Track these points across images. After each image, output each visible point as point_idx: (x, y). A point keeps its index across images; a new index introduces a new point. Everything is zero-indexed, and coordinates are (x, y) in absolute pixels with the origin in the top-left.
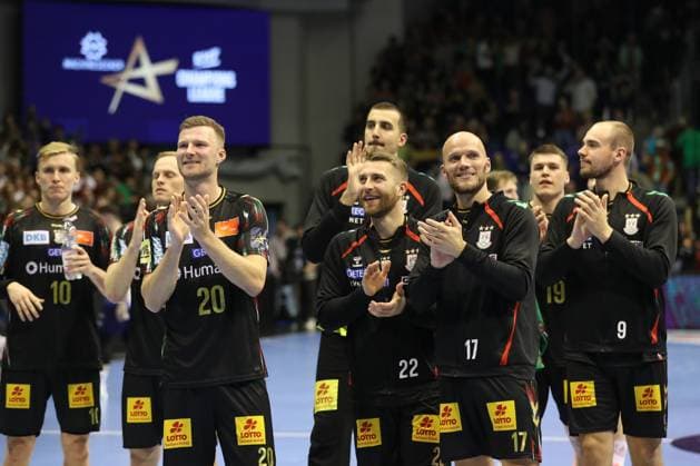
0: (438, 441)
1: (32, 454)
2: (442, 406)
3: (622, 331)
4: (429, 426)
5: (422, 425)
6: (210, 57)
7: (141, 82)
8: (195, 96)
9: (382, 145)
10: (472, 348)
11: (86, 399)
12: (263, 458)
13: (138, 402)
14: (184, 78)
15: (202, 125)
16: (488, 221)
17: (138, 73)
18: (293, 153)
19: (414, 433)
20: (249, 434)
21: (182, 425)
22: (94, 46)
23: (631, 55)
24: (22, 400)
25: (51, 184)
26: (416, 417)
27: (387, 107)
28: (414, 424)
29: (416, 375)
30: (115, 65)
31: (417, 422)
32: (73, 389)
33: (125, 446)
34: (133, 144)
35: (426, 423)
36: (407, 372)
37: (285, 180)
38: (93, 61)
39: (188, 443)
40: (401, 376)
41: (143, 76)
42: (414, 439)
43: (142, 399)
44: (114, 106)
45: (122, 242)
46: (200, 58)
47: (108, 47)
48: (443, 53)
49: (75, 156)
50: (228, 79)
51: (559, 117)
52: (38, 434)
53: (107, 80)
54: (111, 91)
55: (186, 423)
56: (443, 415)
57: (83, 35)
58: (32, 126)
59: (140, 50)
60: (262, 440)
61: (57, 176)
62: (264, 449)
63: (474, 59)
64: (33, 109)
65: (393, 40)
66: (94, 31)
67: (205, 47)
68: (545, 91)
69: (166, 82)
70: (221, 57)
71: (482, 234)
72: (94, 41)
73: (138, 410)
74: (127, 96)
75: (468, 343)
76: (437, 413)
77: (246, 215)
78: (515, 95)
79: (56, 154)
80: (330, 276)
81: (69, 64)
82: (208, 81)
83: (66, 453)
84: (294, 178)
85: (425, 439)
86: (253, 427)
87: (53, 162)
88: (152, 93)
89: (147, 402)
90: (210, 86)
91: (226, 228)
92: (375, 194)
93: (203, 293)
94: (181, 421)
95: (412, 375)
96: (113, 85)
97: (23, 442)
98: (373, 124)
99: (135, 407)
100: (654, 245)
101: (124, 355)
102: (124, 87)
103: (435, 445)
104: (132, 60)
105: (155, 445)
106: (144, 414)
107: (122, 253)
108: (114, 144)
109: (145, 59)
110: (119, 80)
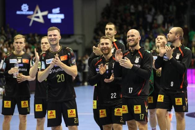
0: (122, 115)
1: (11, 120)
2: (123, 106)
3: (172, 84)
4: (119, 111)
5: (117, 111)
6: (57, 10)
7: (38, 17)
8: (53, 21)
9: (110, 34)
10: (131, 90)
11: (26, 105)
12: (75, 121)
13: (38, 106)
14: (50, 16)
15: (55, 29)
16: (139, 55)
17: (37, 15)
18: (80, 36)
19: (115, 113)
20: (71, 114)
21: (53, 112)
22: (25, 8)
23: (173, 8)
24: (9, 105)
25: (17, 47)
26: (116, 109)
27: (111, 24)
28: (115, 111)
29: (116, 97)
30: (31, 13)
31: (116, 110)
32: (22, 102)
33: (35, 118)
34: (36, 35)
35: (118, 110)
36: (113, 97)
37: (78, 44)
38: (25, 12)
39: (55, 117)
40: (112, 98)
41: (39, 16)
42: (115, 115)
43: (40, 105)
44: (31, 24)
45: (33, 62)
46: (54, 11)
47: (29, 8)
48: (121, 8)
49: (24, 39)
50: (62, 16)
51: (153, 25)
52: (12, 115)
53: (29, 17)
54: (30, 20)
55: (54, 112)
56: (123, 108)
57: (22, 5)
58: (8, 30)
59: (38, 9)
60: (75, 116)
61: (19, 44)
62: (75, 118)
63: (129, 10)
64: (8, 25)
65: (107, 5)
66: (25, 4)
67: (55, 7)
68: (150, 18)
69: (45, 17)
70: (60, 10)
71: (137, 59)
72: (25, 6)
73: (38, 108)
74: (34, 21)
75: (130, 89)
76: (121, 108)
77: (69, 54)
78: (141, 20)
79: (19, 38)
80: (92, 71)
81: (18, 13)
82: (56, 17)
83: (21, 120)
84: (80, 43)
85: (118, 115)
86: (73, 112)
87: (18, 40)
88: (41, 20)
89: (41, 105)
90: (57, 18)
91: (64, 58)
92: (107, 48)
93: (58, 76)
94: (53, 111)
95: (114, 97)
96: (31, 18)
97: (9, 117)
98: (107, 29)
99: (38, 107)
100: (183, 63)
101: (34, 92)
102: (33, 19)
103: (121, 116)
104: (35, 12)
105: (43, 117)
106: (40, 109)
107: (34, 64)
108: (31, 35)
109: (39, 11)
110: (32, 17)
